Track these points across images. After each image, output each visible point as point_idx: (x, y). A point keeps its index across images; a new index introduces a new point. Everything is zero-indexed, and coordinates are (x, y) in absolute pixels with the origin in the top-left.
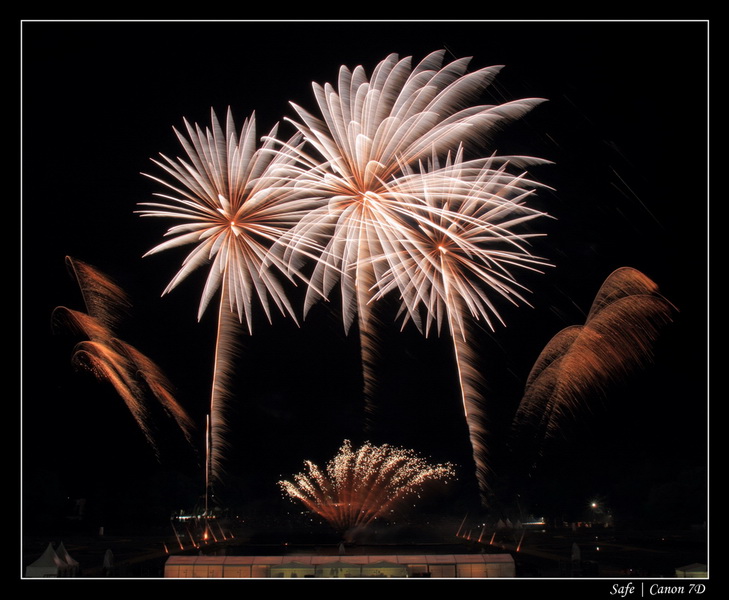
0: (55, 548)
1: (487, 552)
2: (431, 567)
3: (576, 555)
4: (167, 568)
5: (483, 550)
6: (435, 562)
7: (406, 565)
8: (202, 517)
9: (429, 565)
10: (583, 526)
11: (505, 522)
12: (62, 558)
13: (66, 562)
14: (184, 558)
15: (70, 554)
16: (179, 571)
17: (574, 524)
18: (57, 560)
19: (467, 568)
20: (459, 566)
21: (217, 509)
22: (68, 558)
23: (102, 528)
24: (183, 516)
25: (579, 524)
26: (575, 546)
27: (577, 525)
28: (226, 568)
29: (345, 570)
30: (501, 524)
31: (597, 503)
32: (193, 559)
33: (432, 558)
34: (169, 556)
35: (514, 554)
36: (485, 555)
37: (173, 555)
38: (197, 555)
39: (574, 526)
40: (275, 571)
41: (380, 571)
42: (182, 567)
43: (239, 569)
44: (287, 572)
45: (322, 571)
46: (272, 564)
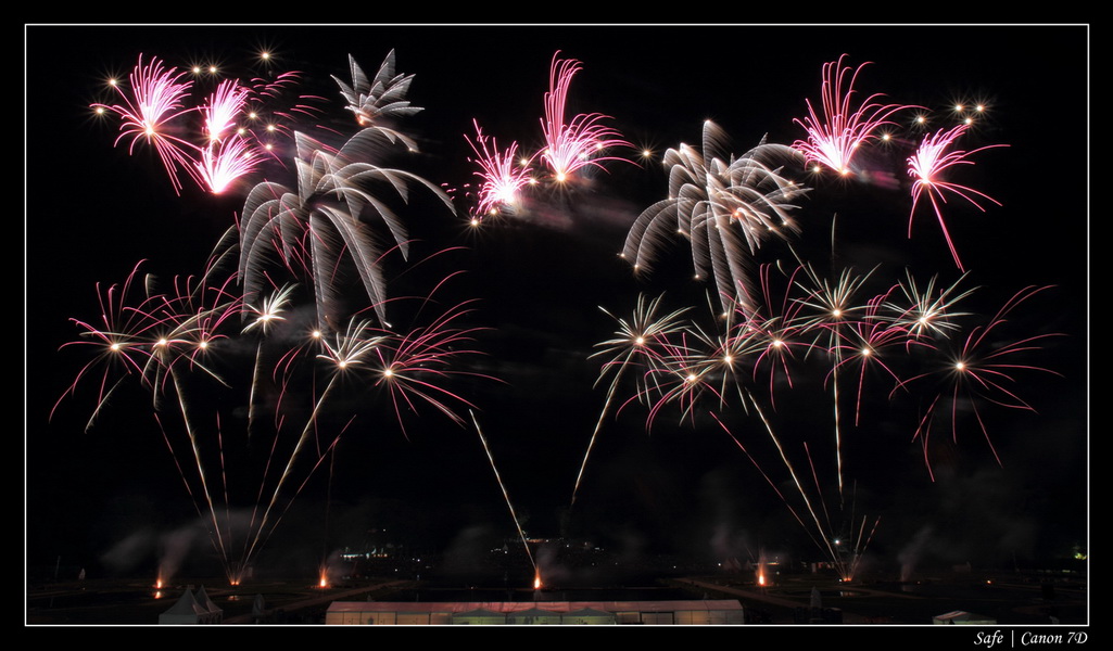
0: (194, 592)
1: (710, 599)
2: (644, 616)
3: (815, 600)
4: (328, 615)
5: (705, 596)
6: (648, 609)
7: (614, 612)
8: (371, 555)
9: (641, 613)
10: (825, 567)
12: (202, 603)
13: (207, 609)
14: (350, 605)
15: (212, 598)
16: (344, 618)
17: (814, 565)
18: (196, 607)
19: (687, 615)
20: (678, 614)
21: (389, 546)
22: (209, 603)
24: (347, 554)
25: (820, 564)
26: (813, 589)
27: (817, 566)
28: (400, 617)
29: (541, 618)
31: (841, 540)
32: (359, 605)
33: (646, 605)
34: (331, 602)
35: (742, 600)
36: (707, 602)
37: (337, 600)
38: (366, 601)
39: (814, 570)
40: (458, 620)
41: (584, 620)
42: (347, 615)
43: (415, 617)
44: (474, 622)
45: (514, 620)
46: (456, 614)
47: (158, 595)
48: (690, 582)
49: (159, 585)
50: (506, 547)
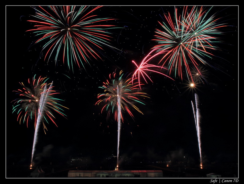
0: (38, 168)
1: (155, 170)
3: (179, 170)
4: (69, 173)
6: (141, 172)
7: (133, 173)
8: (78, 160)
9: (139, 173)
11: (160, 161)
12: (40, 170)
13: (41, 172)
14: (73, 171)
15: (42, 169)
16: (73, 175)
18: (39, 171)
20: (148, 173)
21: (82, 158)
23: (51, 163)
24: (73, 159)
25: (180, 162)
26: (179, 168)
28: (85, 174)
29: (117, 175)
32: (76, 171)
33: (140, 171)
34: (69, 170)
35: (163, 170)
37: (71, 170)
40: (98, 175)
41: (126, 175)
42: (73, 173)
43: (88, 174)
44: (101, 175)
45: (111, 175)
46: (97, 173)
47: (31, 168)
49: (31, 166)
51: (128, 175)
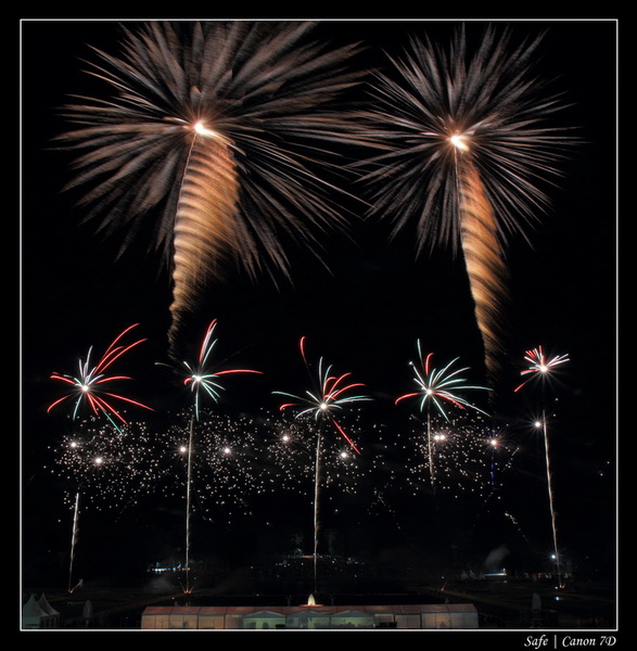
0: (37, 599)
1: (450, 603)
2: (397, 617)
3: (537, 602)
4: (143, 617)
5: (447, 601)
7: (373, 615)
8: (177, 570)
9: (394, 615)
10: (543, 577)
11: (468, 573)
12: (43, 608)
13: (47, 612)
14: (160, 608)
15: (52, 604)
16: (156, 622)
17: (534, 575)
20: (424, 616)
21: (191, 561)
22: (48, 605)
24: (159, 568)
25: (540, 575)
26: (536, 596)
27: (537, 576)
28: (200, 618)
29: (314, 620)
30: (464, 575)
31: (557, 555)
32: (168, 609)
33: (398, 609)
34: (145, 606)
35: (476, 604)
36: (449, 606)
37: (150, 605)
38: (173, 605)
39: (535, 578)
40: (247, 621)
41: (348, 620)
42: (158, 617)
43: (213, 618)
44: (259, 622)
45: (292, 621)
46: (244, 614)
48: (433, 589)
50: (285, 562)
51: (355, 621)
